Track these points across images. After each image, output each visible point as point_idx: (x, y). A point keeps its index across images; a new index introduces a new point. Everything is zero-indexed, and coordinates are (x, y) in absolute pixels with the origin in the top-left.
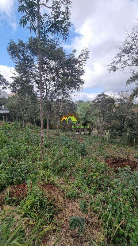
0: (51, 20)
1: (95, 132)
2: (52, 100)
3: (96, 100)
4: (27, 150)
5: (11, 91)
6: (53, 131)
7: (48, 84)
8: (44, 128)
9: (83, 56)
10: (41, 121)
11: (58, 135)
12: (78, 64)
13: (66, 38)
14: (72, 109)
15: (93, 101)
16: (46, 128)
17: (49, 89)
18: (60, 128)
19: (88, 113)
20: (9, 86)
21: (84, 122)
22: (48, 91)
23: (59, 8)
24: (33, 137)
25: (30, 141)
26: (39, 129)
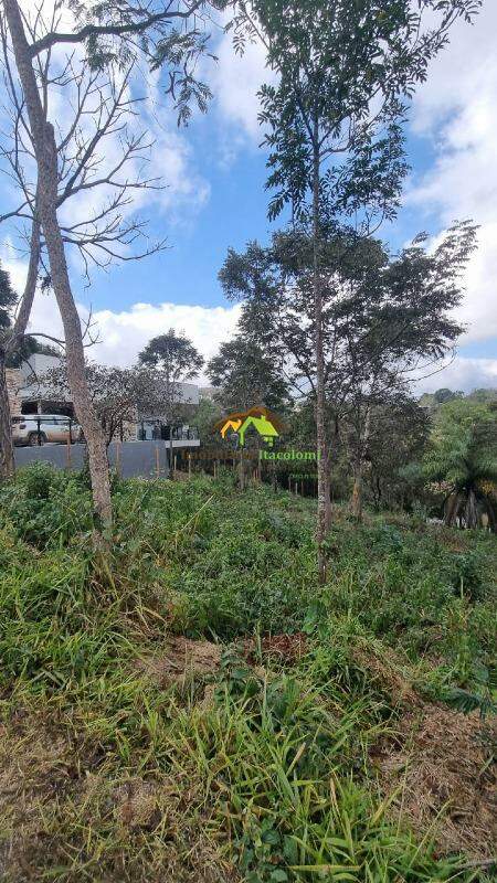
9: (453, 246)
21: (464, 476)
24: (278, 521)
25: (269, 530)
26: (288, 496)
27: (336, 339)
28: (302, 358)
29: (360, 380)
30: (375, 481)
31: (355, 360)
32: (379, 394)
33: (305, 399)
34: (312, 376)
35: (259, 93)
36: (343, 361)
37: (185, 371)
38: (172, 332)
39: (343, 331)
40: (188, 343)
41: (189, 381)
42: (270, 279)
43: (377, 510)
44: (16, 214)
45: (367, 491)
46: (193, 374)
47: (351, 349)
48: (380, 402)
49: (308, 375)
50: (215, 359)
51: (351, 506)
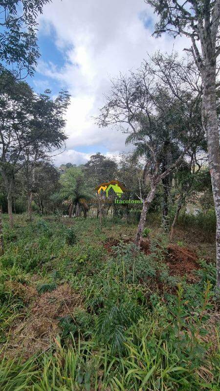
0: (5, 42)
1: (93, 212)
2: (15, 163)
3: (89, 162)
6: (21, 216)
7: (5, 134)
8: (3, 213)
9: (61, 100)
11: (31, 220)
12: (55, 111)
13: (32, 73)
14: (52, 176)
15: (85, 165)
16: (8, 213)
17: (9, 143)
18: (33, 209)
19: (79, 183)
21: (75, 197)
22: (7, 147)
23: (18, 27)
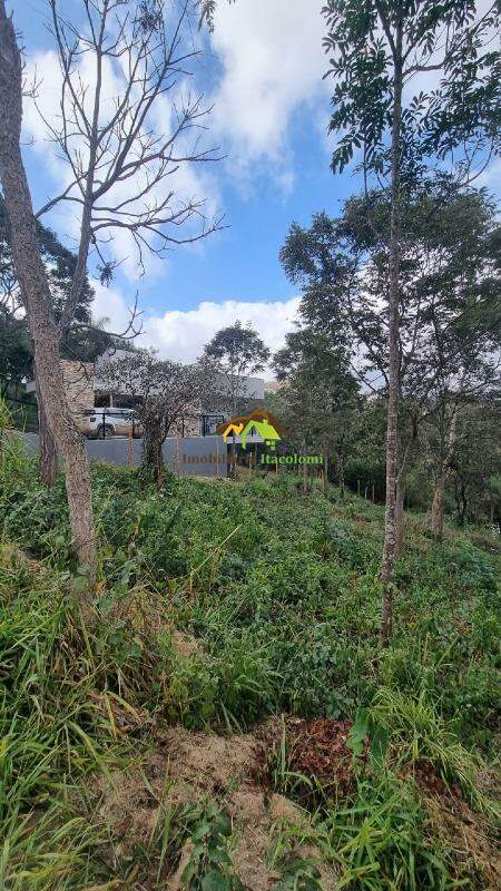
0: (438, 108)
4: (323, 583)
5: (276, 375)
10: (388, 486)
11: (439, 537)
20: (271, 360)
24: (341, 533)
25: (329, 546)
26: (358, 502)
27: (419, 326)
28: (375, 348)
29: (447, 374)
30: (459, 488)
31: (441, 349)
32: (468, 391)
33: (376, 396)
34: (385, 370)
35: (325, 9)
36: (426, 351)
37: (251, 365)
38: (238, 324)
39: (428, 316)
40: (252, 334)
41: (255, 375)
42: (339, 256)
43: (460, 524)
44: (64, 197)
45: (449, 499)
46: (258, 367)
47: (438, 337)
48: (472, 400)
49: (381, 368)
50: (281, 352)
51: (429, 519)
